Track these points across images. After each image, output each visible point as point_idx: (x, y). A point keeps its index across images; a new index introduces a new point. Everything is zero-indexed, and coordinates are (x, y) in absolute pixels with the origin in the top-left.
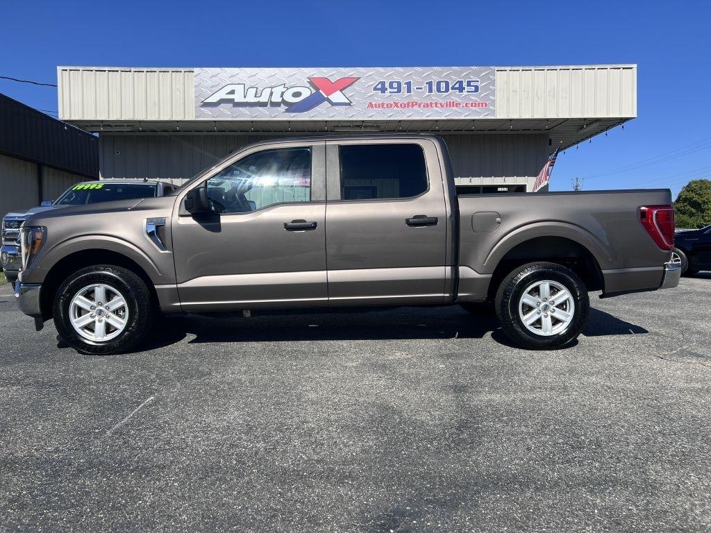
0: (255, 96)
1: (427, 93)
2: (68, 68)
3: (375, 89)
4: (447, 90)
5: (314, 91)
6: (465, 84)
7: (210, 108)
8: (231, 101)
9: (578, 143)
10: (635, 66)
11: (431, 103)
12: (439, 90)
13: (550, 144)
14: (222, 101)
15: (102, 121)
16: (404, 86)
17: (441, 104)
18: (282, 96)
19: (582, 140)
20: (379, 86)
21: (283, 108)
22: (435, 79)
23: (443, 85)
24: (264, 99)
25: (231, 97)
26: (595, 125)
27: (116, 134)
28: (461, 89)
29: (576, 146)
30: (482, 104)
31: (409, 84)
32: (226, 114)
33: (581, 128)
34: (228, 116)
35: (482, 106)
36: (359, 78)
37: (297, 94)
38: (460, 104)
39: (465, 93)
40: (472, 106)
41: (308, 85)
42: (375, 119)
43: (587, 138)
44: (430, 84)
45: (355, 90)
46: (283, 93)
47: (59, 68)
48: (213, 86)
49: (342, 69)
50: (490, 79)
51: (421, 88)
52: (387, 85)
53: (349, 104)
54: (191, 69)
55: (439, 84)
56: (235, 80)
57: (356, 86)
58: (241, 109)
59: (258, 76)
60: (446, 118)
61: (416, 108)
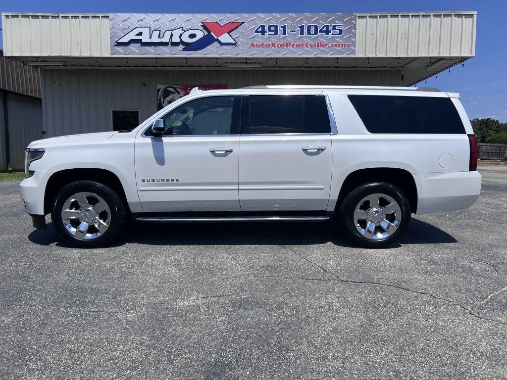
0: (159, 38)
1: (299, 36)
2: (9, 14)
3: (257, 31)
4: (316, 33)
5: (206, 33)
6: (331, 28)
7: (122, 47)
8: (139, 41)
9: (426, 78)
10: (475, 13)
11: (303, 44)
12: (309, 33)
13: (402, 79)
14: (132, 41)
15: (38, 57)
16: (280, 30)
17: (310, 45)
18: (180, 37)
19: (430, 76)
20: (260, 29)
21: (181, 47)
22: (306, 24)
23: (313, 29)
24: (166, 39)
25: (139, 38)
26: (439, 64)
27: (55, 68)
28: (328, 32)
29: (425, 81)
30: (345, 45)
31: (284, 28)
32: (135, 52)
33: (428, 66)
34: (137, 54)
35: (345, 46)
36: (243, 23)
37: (192, 36)
38: (326, 45)
39: (330, 35)
40: (336, 46)
41: (202, 28)
42: (256, 56)
43: (434, 74)
44: (302, 28)
45: (240, 32)
46: (181, 35)
47: (4, 14)
48: (124, 29)
49: (230, 15)
50: (353, 24)
51: (295, 31)
52: (266, 29)
53: (235, 44)
54: (107, 14)
55: (309, 27)
56: (142, 24)
57: (240, 29)
58: (147, 48)
59: (161, 20)
60: (314, 57)
61: (290, 48)
